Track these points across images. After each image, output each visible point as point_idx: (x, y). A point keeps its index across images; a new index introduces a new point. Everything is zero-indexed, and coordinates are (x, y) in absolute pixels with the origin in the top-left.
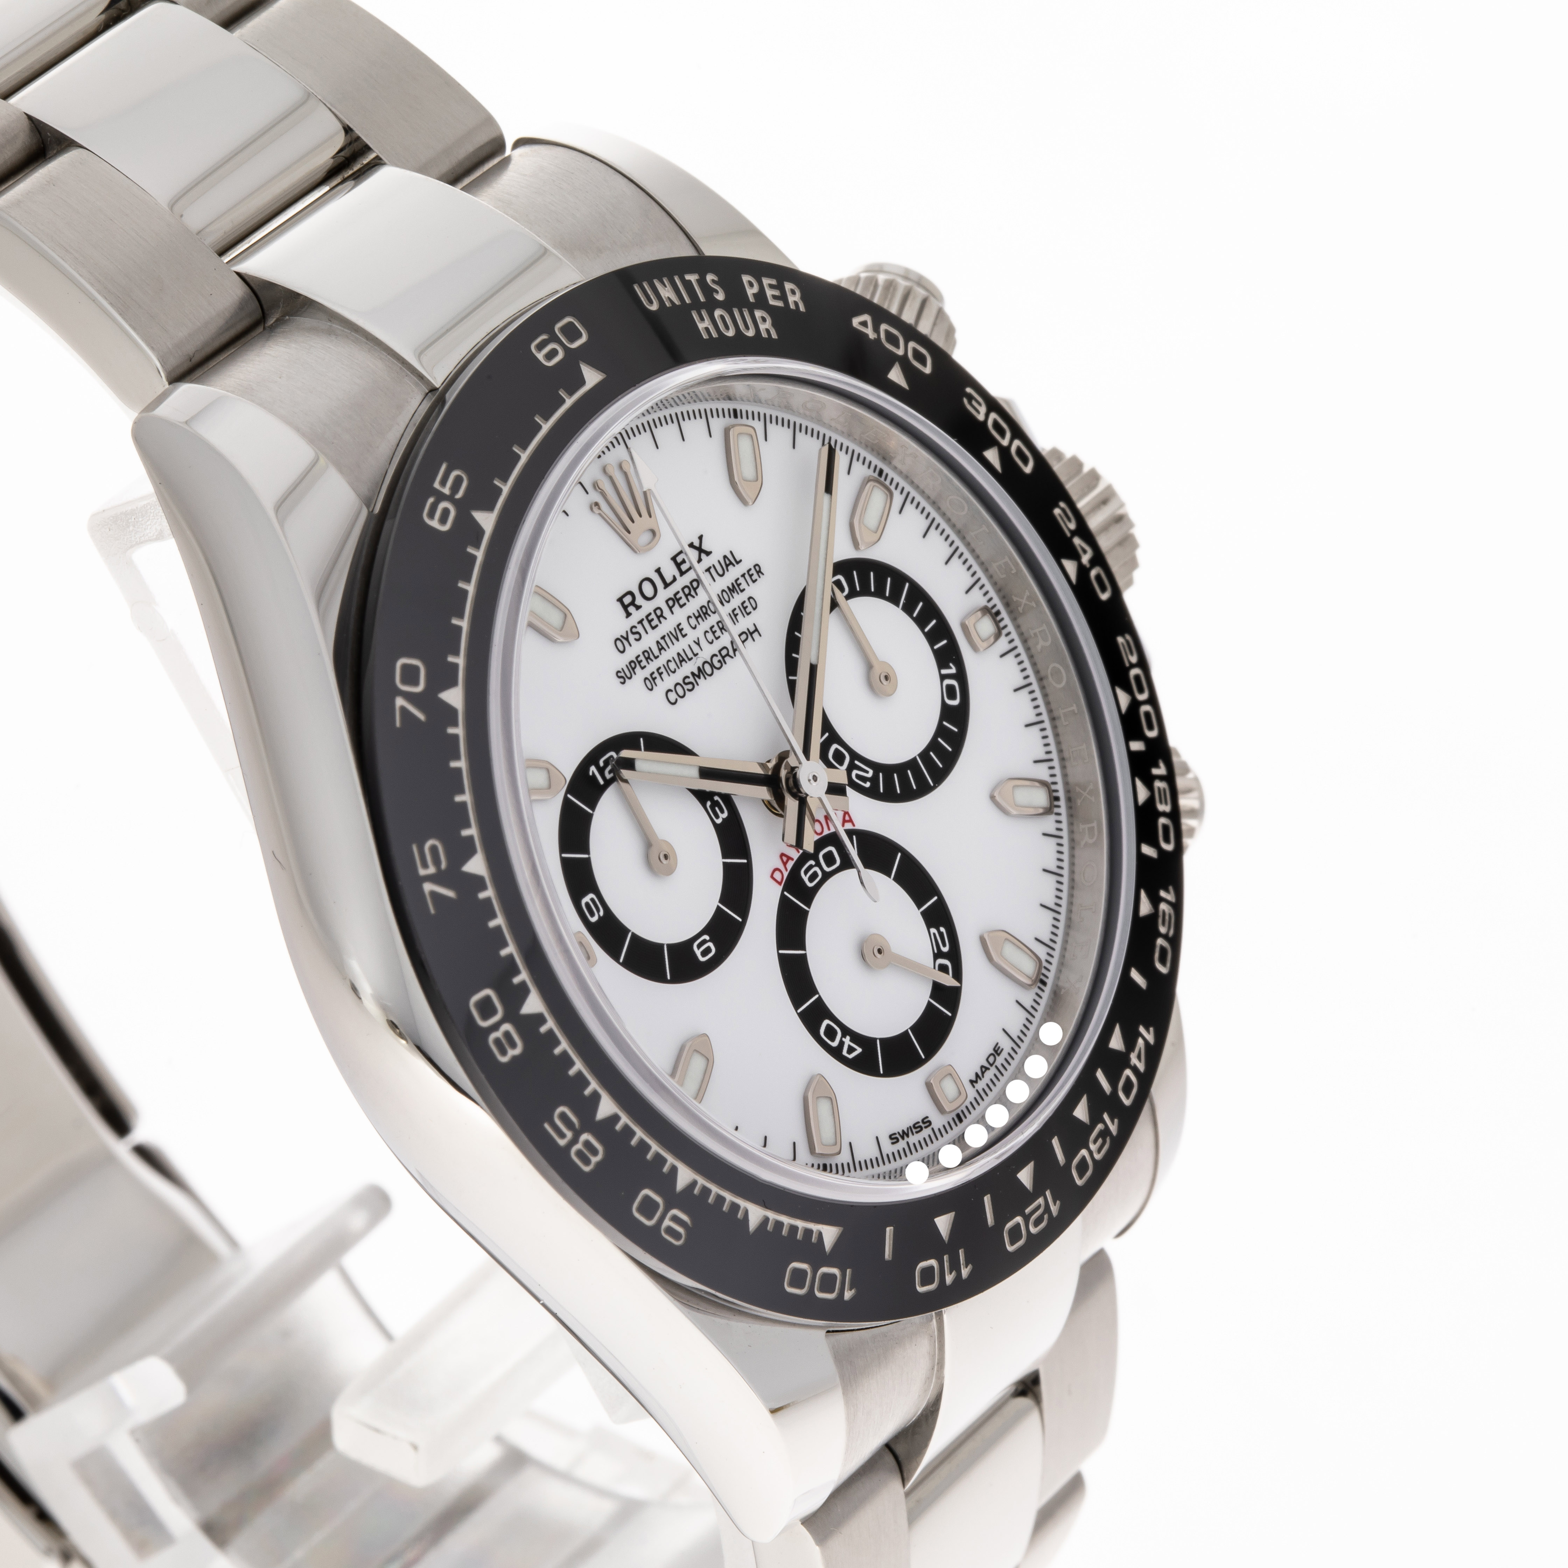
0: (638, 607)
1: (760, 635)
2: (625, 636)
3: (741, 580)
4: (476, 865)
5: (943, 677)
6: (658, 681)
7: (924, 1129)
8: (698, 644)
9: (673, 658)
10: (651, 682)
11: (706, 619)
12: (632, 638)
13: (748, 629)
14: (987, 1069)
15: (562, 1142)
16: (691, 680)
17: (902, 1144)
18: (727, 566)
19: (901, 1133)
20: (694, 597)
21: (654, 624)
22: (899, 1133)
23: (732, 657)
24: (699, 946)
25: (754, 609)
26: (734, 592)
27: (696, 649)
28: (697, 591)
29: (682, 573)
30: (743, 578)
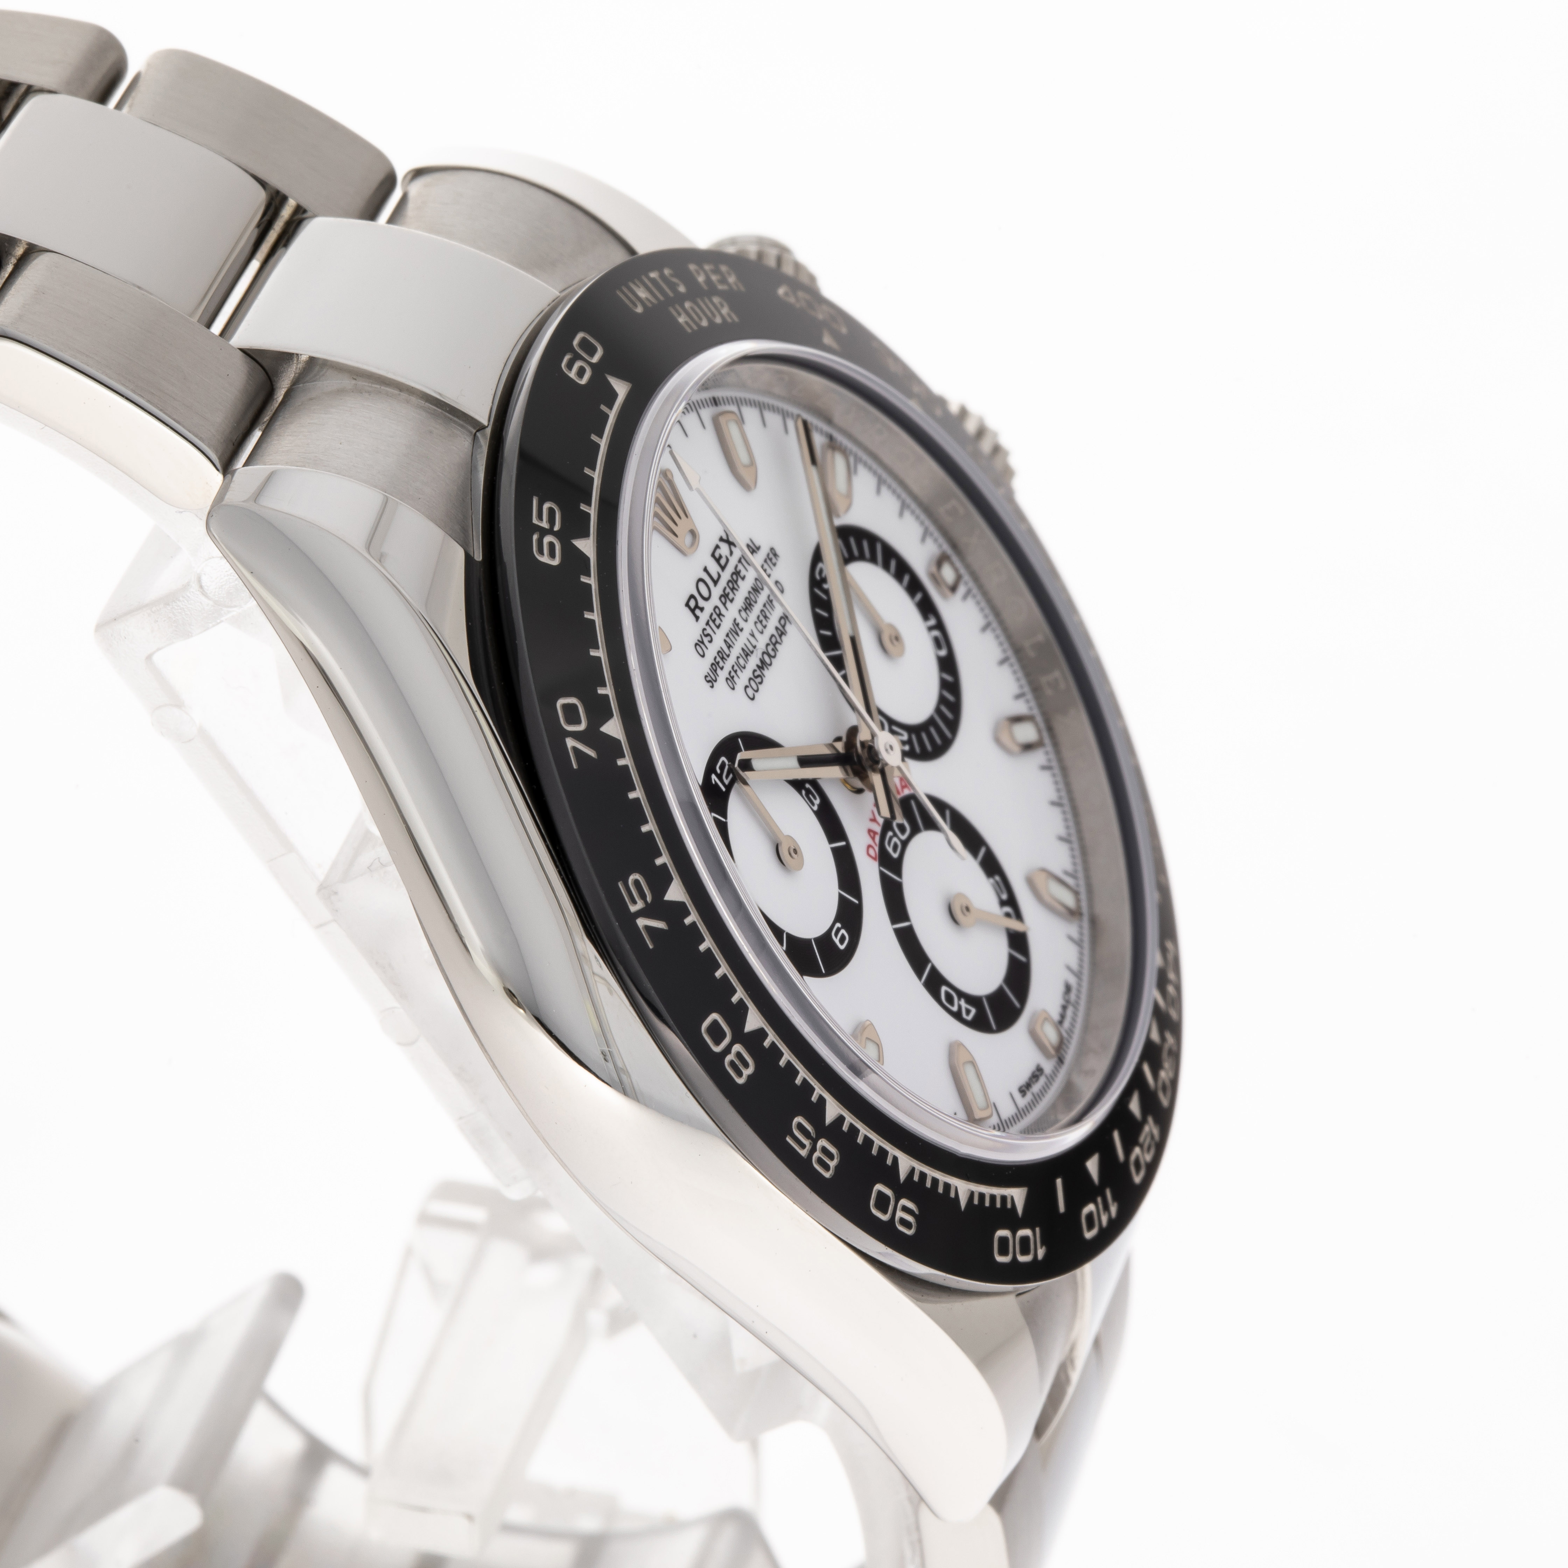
0: (702, 609)
2: (700, 639)
3: (766, 566)
4: (676, 892)
5: (929, 630)
6: (736, 678)
7: (1041, 1077)
8: (754, 636)
9: (740, 654)
10: (731, 681)
11: (752, 610)
12: (706, 640)
13: (784, 614)
14: (1066, 1006)
15: (803, 1153)
16: (759, 672)
17: (1029, 1096)
18: (752, 553)
19: (1026, 1085)
20: (737, 590)
21: (717, 623)
22: (1024, 1085)
23: (781, 643)
24: (836, 935)
27: (753, 641)
28: (738, 583)
29: (723, 568)
30: (766, 564)
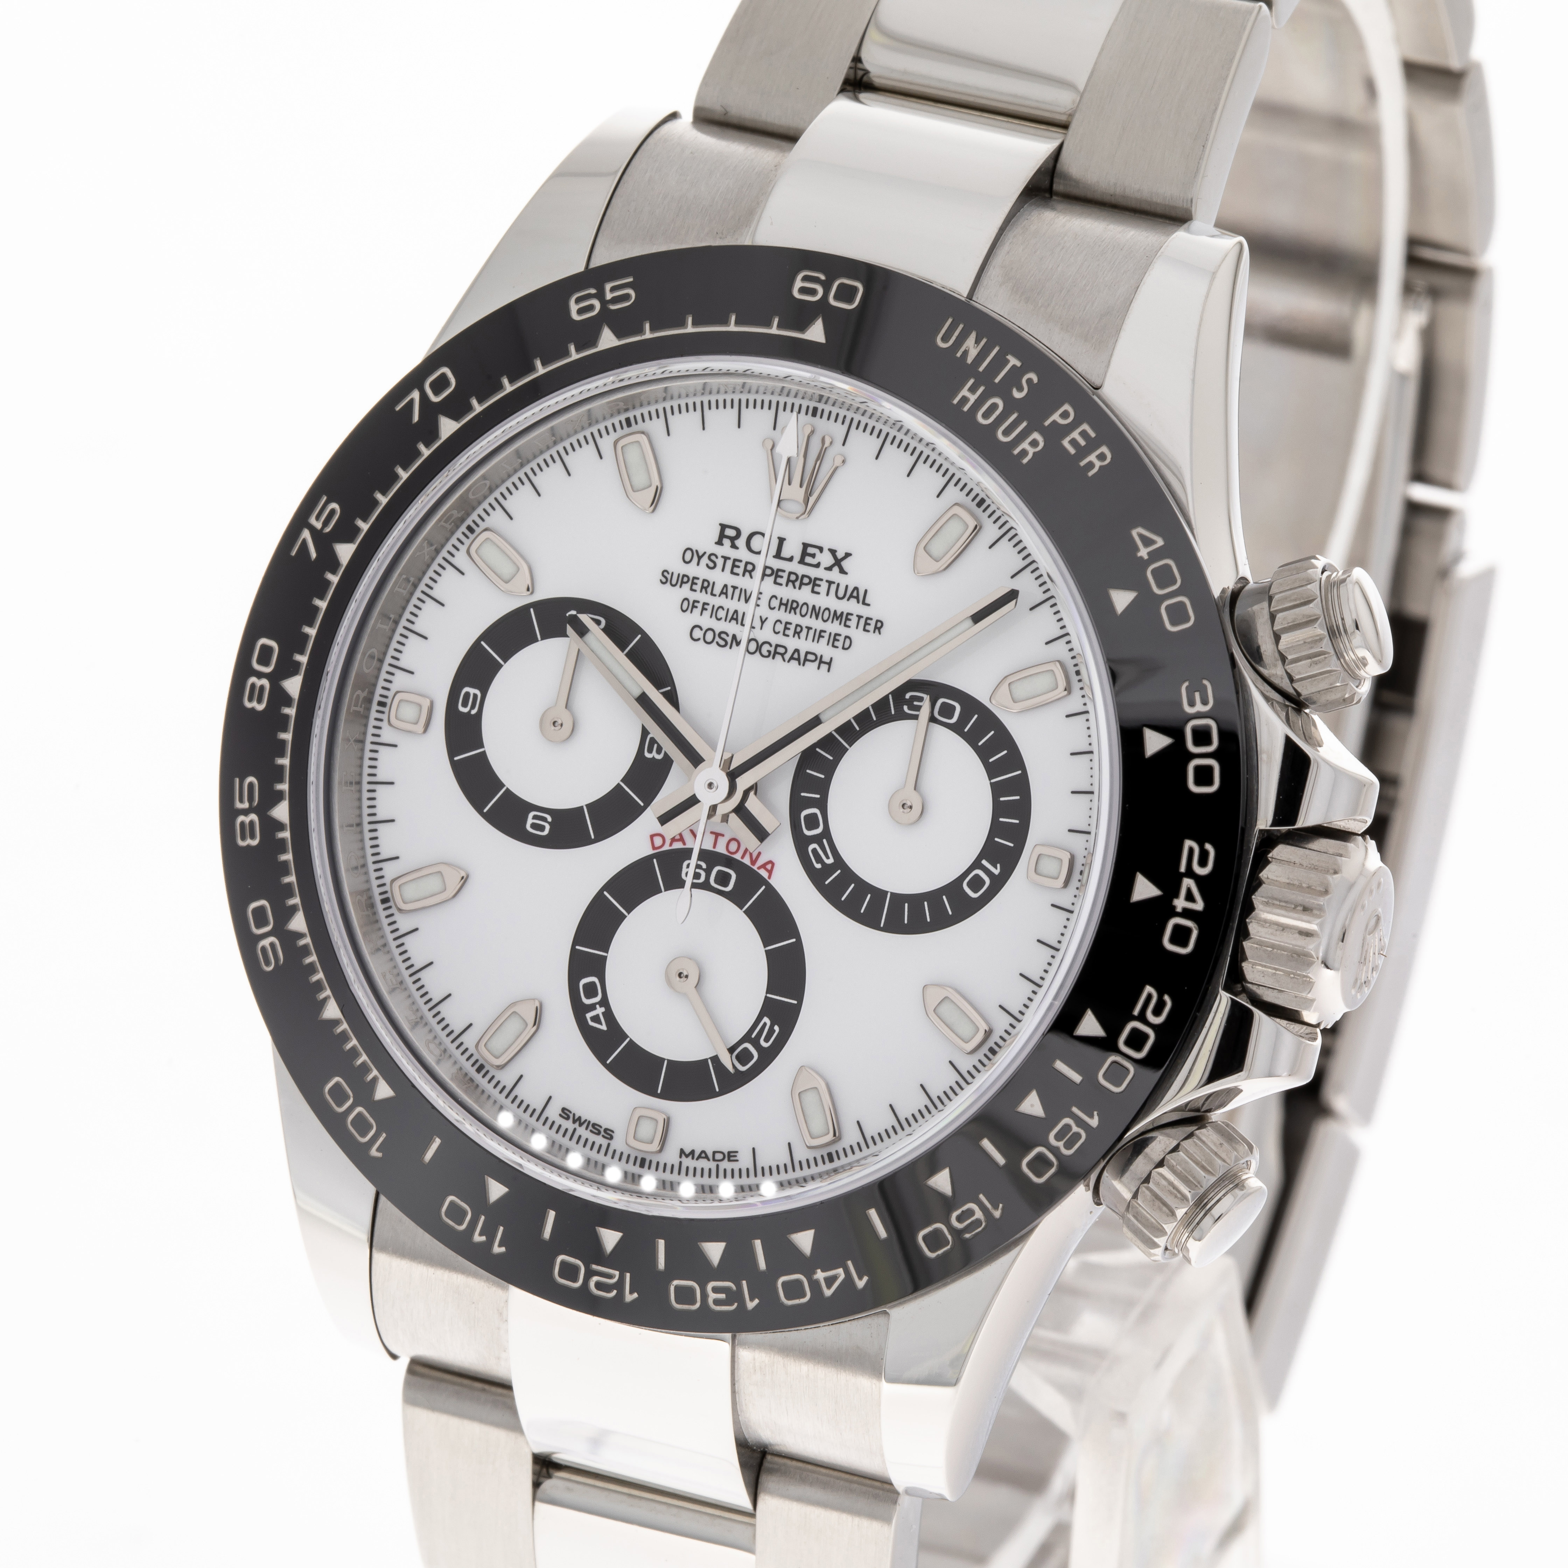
0: (734, 546)
1: (829, 671)
2: (700, 554)
3: (854, 619)
4: (344, 552)
5: (976, 864)
6: (697, 611)
7: (600, 1136)
8: (763, 622)
9: (728, 610)
10: (689, 606)
11: (790, 612)
12: (705, 560)
13: (821, 656)
14: (707, 1157)
15: (238, 805)
16: (729, 639)
17: (569, 1125)
18: (851, 596)
19: (576, 1117)
20: (795, 587)
21: (736, 570)
22: (574, 1115)
23: (784, 660)
24: (535, 817)
25: (843, 648)
26: (837, 620)
27: (756, 623)
28: (803, 587)
29: (802, 561)
30: (857, 619)
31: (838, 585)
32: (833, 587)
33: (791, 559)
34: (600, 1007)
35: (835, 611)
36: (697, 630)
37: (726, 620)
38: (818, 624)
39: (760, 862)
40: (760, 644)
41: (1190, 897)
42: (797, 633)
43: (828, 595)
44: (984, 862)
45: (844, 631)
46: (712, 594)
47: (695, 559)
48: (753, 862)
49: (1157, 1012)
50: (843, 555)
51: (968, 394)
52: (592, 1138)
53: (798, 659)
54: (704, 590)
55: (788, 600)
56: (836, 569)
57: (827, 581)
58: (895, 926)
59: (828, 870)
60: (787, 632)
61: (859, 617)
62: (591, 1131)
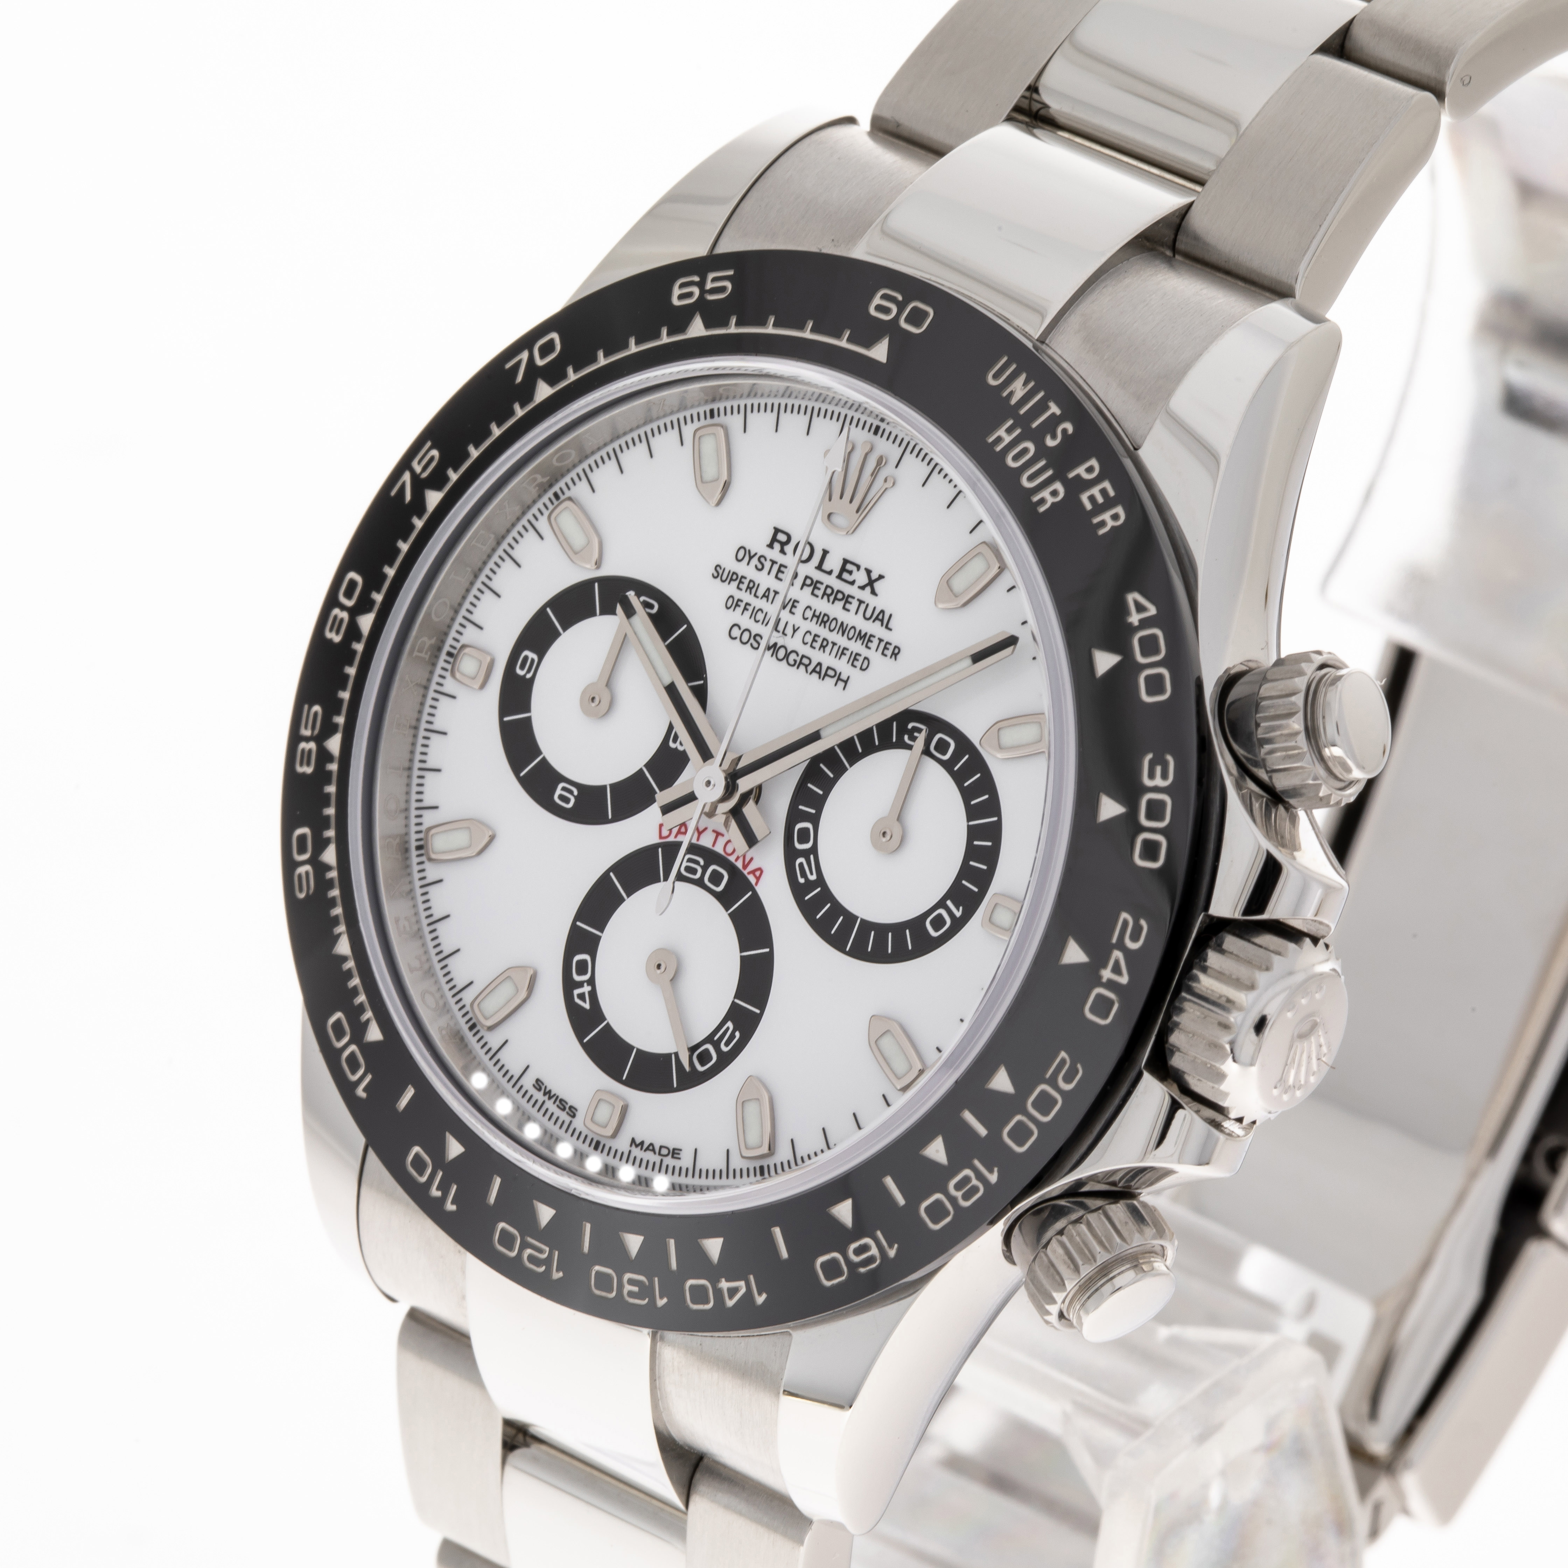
0: (782, 551)
1: (844, 689)
2: (752, 554)
3: (875, 641)
5: (941, 904)
6: (739, 610)
7: (565, 1112)
8: (795, 631)
9: (766, 613)
10: (733, 604)
11: (820, 625)
12: (755, 561)
13: (840, 674)
14: (653, 1150)
16: (762, 643)
17: (539, 1096)
18: (877, 618)
19: (547, 1090)
20: (829, 601)
21: (780, 575)
22: (546, 1087)
23: (807, 671)
24: (564, 789)
25: (861, 669)
26: (860, 639)
27: (789, 631)
28: (836, 602)
29: (839, 577)
30: (878, 641)
31: (867, 605)
32: (863, 607)
33: (830, 573)
34: (588, 985)
35: (860, 631)
36: (735, 629)
37: (762, 623)
38: (842, 641)
39: (751, 867)
40: (788, 652)
41: (1117, 970)
42: (823, 647)
43: (856, 613)
44: (949, 903)
45: (864, 652)
46: (755, 596)
47: (747, 558)
48: (745, 866)
49: (1068, 1079)
50: (877, 576)
51: (1004, 434)
52: (558, 1112)
53: (819, 673)
54: (749, 590)
55: (820, 613)
56: (868, 589)
57: (858, 600)
58: (859, 953)
59: (810, 886)
60: (815, 644)
61: (881, 640)
62: (558, 1106)
